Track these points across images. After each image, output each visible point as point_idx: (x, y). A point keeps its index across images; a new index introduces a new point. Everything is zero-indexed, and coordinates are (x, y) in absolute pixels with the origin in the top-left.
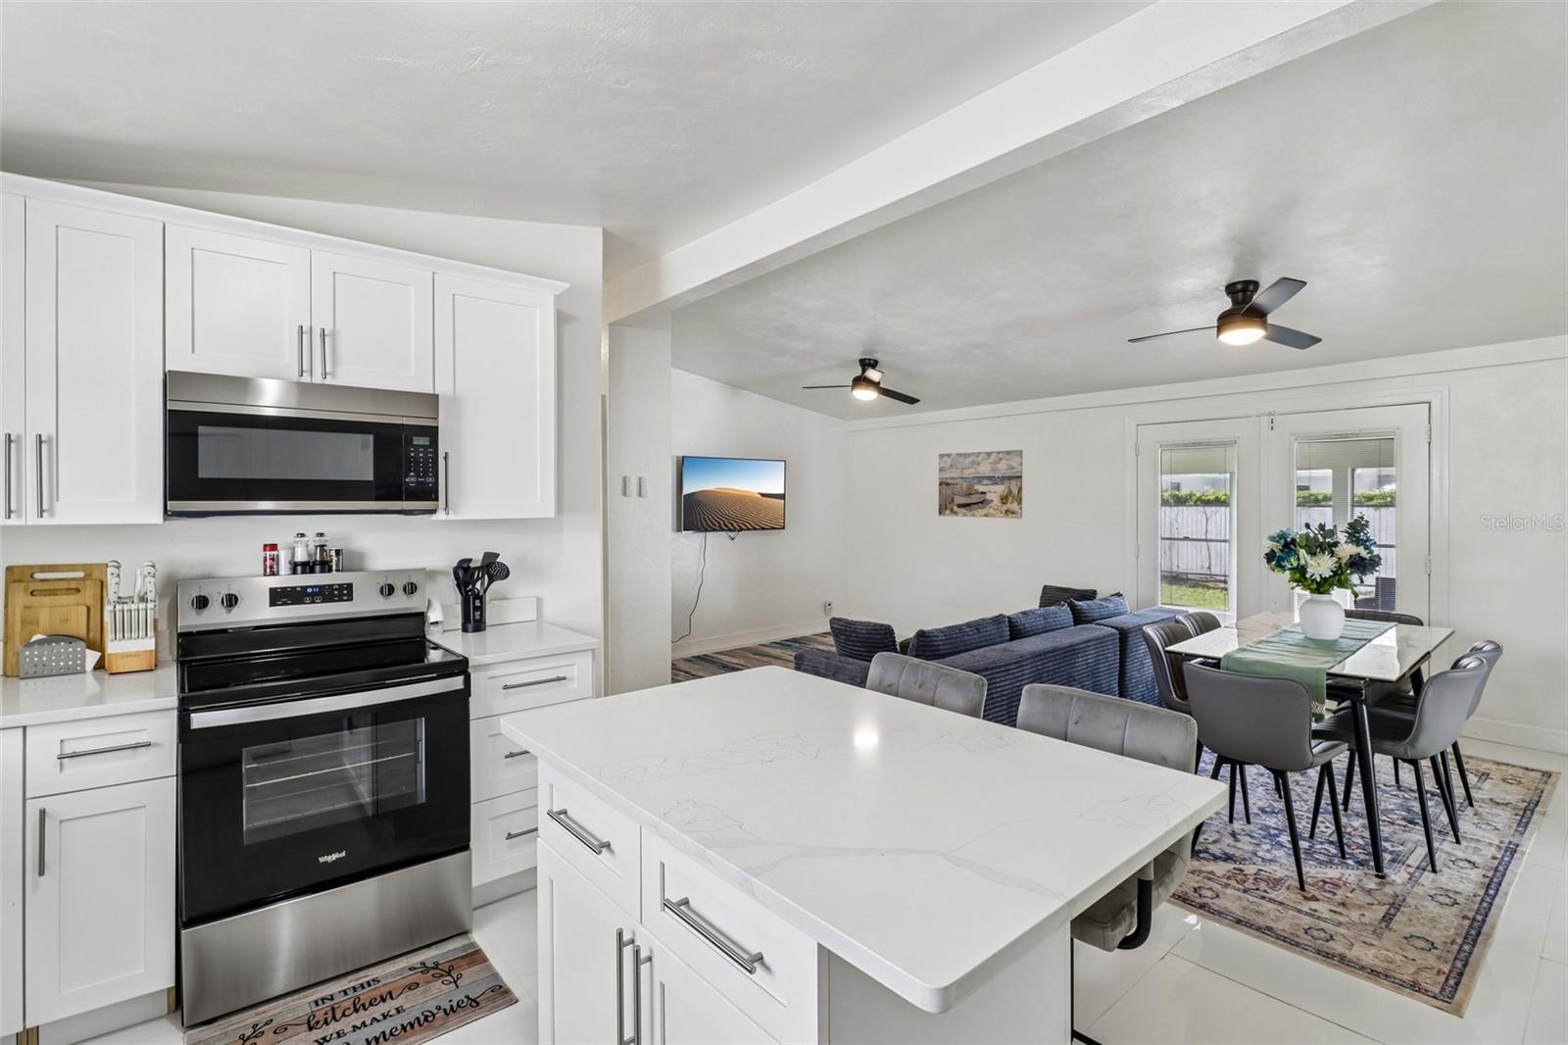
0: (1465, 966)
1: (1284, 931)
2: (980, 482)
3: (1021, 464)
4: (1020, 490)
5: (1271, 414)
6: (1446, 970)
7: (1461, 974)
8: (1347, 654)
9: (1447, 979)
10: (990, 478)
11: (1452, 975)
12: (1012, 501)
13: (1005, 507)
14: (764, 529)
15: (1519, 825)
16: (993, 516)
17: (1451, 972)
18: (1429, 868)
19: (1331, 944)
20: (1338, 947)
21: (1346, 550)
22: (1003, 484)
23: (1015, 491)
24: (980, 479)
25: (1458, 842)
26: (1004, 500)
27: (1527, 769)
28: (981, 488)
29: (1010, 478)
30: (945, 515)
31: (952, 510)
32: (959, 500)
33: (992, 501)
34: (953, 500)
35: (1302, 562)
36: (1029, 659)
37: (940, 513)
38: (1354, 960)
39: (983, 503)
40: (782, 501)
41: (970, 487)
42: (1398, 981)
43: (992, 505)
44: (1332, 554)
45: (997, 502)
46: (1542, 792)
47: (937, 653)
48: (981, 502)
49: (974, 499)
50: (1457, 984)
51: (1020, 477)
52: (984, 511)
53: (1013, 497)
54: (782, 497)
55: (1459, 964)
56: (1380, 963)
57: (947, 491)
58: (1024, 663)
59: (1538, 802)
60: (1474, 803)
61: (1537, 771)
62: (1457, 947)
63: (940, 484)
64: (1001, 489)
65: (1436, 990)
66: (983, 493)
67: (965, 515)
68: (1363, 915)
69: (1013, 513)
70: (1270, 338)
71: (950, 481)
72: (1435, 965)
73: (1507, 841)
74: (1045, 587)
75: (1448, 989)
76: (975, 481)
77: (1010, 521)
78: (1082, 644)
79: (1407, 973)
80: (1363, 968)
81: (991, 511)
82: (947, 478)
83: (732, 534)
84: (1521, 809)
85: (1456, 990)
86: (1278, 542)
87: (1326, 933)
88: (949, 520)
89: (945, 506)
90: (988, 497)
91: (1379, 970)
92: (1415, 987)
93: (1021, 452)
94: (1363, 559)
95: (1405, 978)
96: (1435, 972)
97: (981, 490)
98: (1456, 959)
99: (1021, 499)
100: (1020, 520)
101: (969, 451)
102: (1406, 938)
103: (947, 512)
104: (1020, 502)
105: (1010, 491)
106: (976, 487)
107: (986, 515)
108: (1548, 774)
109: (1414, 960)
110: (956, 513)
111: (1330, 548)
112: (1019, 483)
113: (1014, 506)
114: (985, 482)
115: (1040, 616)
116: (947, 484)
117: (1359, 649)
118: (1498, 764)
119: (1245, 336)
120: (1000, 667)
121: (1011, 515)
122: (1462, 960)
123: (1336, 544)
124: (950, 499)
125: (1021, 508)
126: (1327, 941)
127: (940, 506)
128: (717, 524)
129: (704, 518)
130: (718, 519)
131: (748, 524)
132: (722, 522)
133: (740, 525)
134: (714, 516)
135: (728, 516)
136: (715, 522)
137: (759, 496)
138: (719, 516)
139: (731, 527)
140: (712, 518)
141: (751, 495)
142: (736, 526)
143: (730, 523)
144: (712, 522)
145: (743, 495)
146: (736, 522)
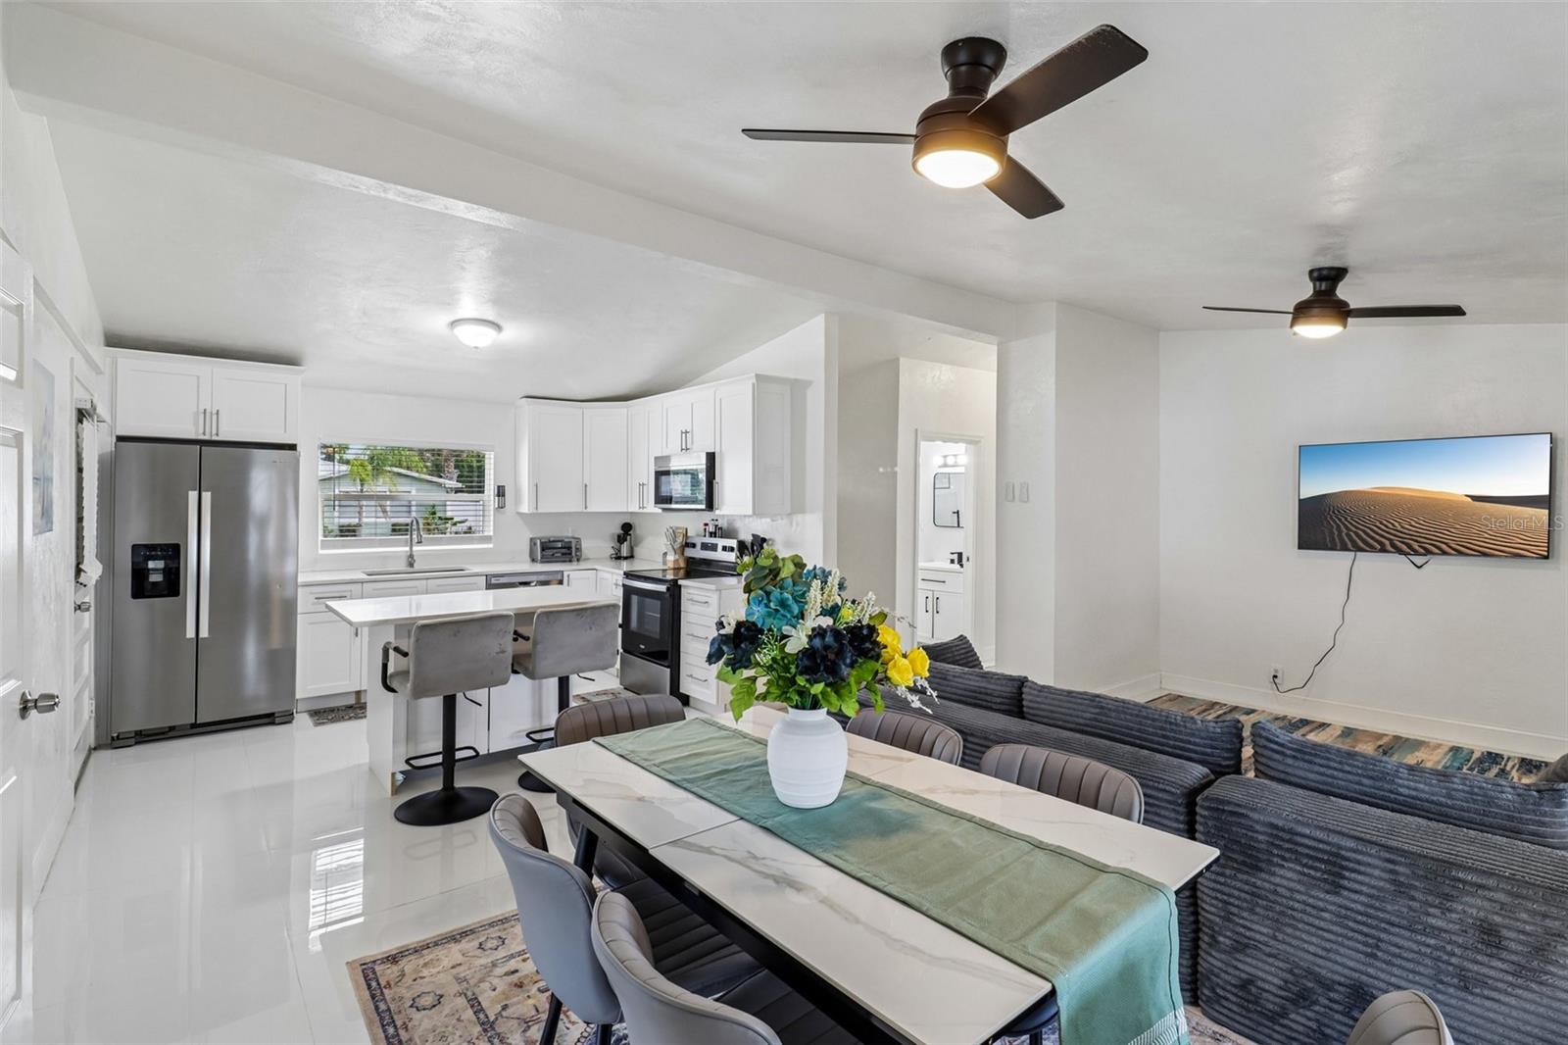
0: (377, 1008)
1: (512, 927)
6: (386, 991)
7: (373, 997)
9: (379, 984)
11: (379, 991)
17: (382, 993)
19: (476, 943)
20: (469, 945)
38: (446, 945)
40: (1548, 510)
42: (407, 953)
50: (369, 987)
54: (1544, 502)
55: (382, 1006)
56: (431, 957)
62: (399, 1023)
65: (378, 968)
68: (494, 990)
72: (398, 990)
75: (371, 976)
79: (408, 965)
80: (436, 944)
85: (366, 981)
87: (491, 949)
91: (425, 952)
92: (393, 959)
95: (405, 960)
96: (392, 983)
98: (389, 1009)
102: (441, 996)
109: (415, 980)
122: (383, 1011)
126: (481, 944)
128: (1375, 544)
129: (1348, 535)
130: (1377, 537)
131: (1444, 546)
132: (1387, 543)
133: (1427, 546)
134: (1369, 531)
135: (1401, 532)
136: (1371, 541)
137: (1469, 499)
138: (1380, 532)
139: (1404, 548)
140: (1365, 537)
141: (1451, 498)
142: (1417, 548)
143: (1403, 543)
144: (1363, 541)
145: (1436, 499)
146: (1416, 541)
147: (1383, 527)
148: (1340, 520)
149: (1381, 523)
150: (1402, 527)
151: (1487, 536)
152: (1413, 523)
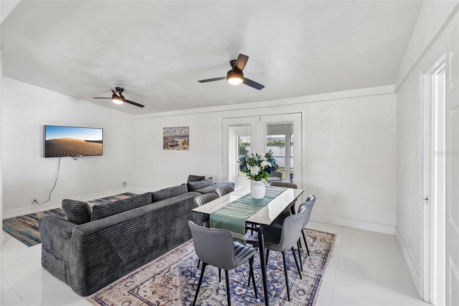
2: (176, 138)
3: (189, 131)
4: (188, 140)
5: (259, 116)
8: (261, 207)
10: (179, 136)
12: (186, 144)
13: (183, 147)
14: (88, 155)
15: (322, 265)
16: (180, 150)
18: (287, 299)
21: (265, 164)
22: (183, 138)
23: (187, 141)
24: (176, 137)
25: (301, 278)
26: (183, 144)
27: (328, 234)
28: (176, 140)
29: (185, 136)
30: (165, 149)
31: (167, 148)
32: (170, 144)
33: (180, 144)
34: (168, 144)
35: (249, 169)
36: (150, 213)
37: (164, 149)
39: (177, 145)
40: (102, 144)
41: (173, 139)
43: (179, 146)
44: (259, 166)
45: (181, 145)
46: (331, 244)
47: (103, 215)
48: (176, 145)
49: (174, 144)
51: (188, 136)
52: (177, 148)
53: (186, 143)
54: (101, 142)
57: (166, 140)
58: (146, 216)
59: (329, 250)
60: (310, 254)
61: (330, 234)
63: (164, 138)
64: (182, 140)
66: (177, 142)
67: (171, 149)
69: (186, 148)
70: (244, 83)
71: (167, 137)
73: (318, 274)
74: (190, 176)
76: (174, 137)
77: (185, 152)
78: (182, 202)
81: (179, 148)
82: (166, 136)
83: (75, 158)
84: (323, 255)
86: (242, 161)
88: (167, 151)
89: (165, 146)
90: (179, 143)
93: (189, 127)
94: (269, 167)
97: (176, 141)
99: (188, 144)
100: (188, 151)
101: (172, 127)
103: (166, 148)
104: (188, 145)
105: (185, 141)
106: (175, 139)
107: (178, 149)
108: (333, 235)
110: (168, 149)
111: (259, 163)
112: (188, 138)
113: (186, 146)
114: (177, 138)
115: (170, 191)
116: (166, 138)
117: (269, 202)
118: (320, 232)
119: (236, 81)
120: (129, 220)
121: (185, 149)
123: (261, 162)
124: (167, 143)
125: (188, 147)
127: (164, 146)
128: (61, 153)
129: (54, 151)
130: (62, 151)
131: (79, 154)
132: (64, 153)
133: (75, 154)
134: (60, 150)
135: (68, 150)
136: (60, 152)
137: (85, 141)
138: (63, 150)
139: (69, 154)
140: (59, 151)
141: (81, 141)
142: (72, 154)
143: (69, 153)
144: (59, 152)
145: (76, 141)
146: (71, 152)
147: (63, 149)
148: (52, 147)
149: (63, 147)
150: (68, 149)
151: (89, 151)
152: (71, 148)
